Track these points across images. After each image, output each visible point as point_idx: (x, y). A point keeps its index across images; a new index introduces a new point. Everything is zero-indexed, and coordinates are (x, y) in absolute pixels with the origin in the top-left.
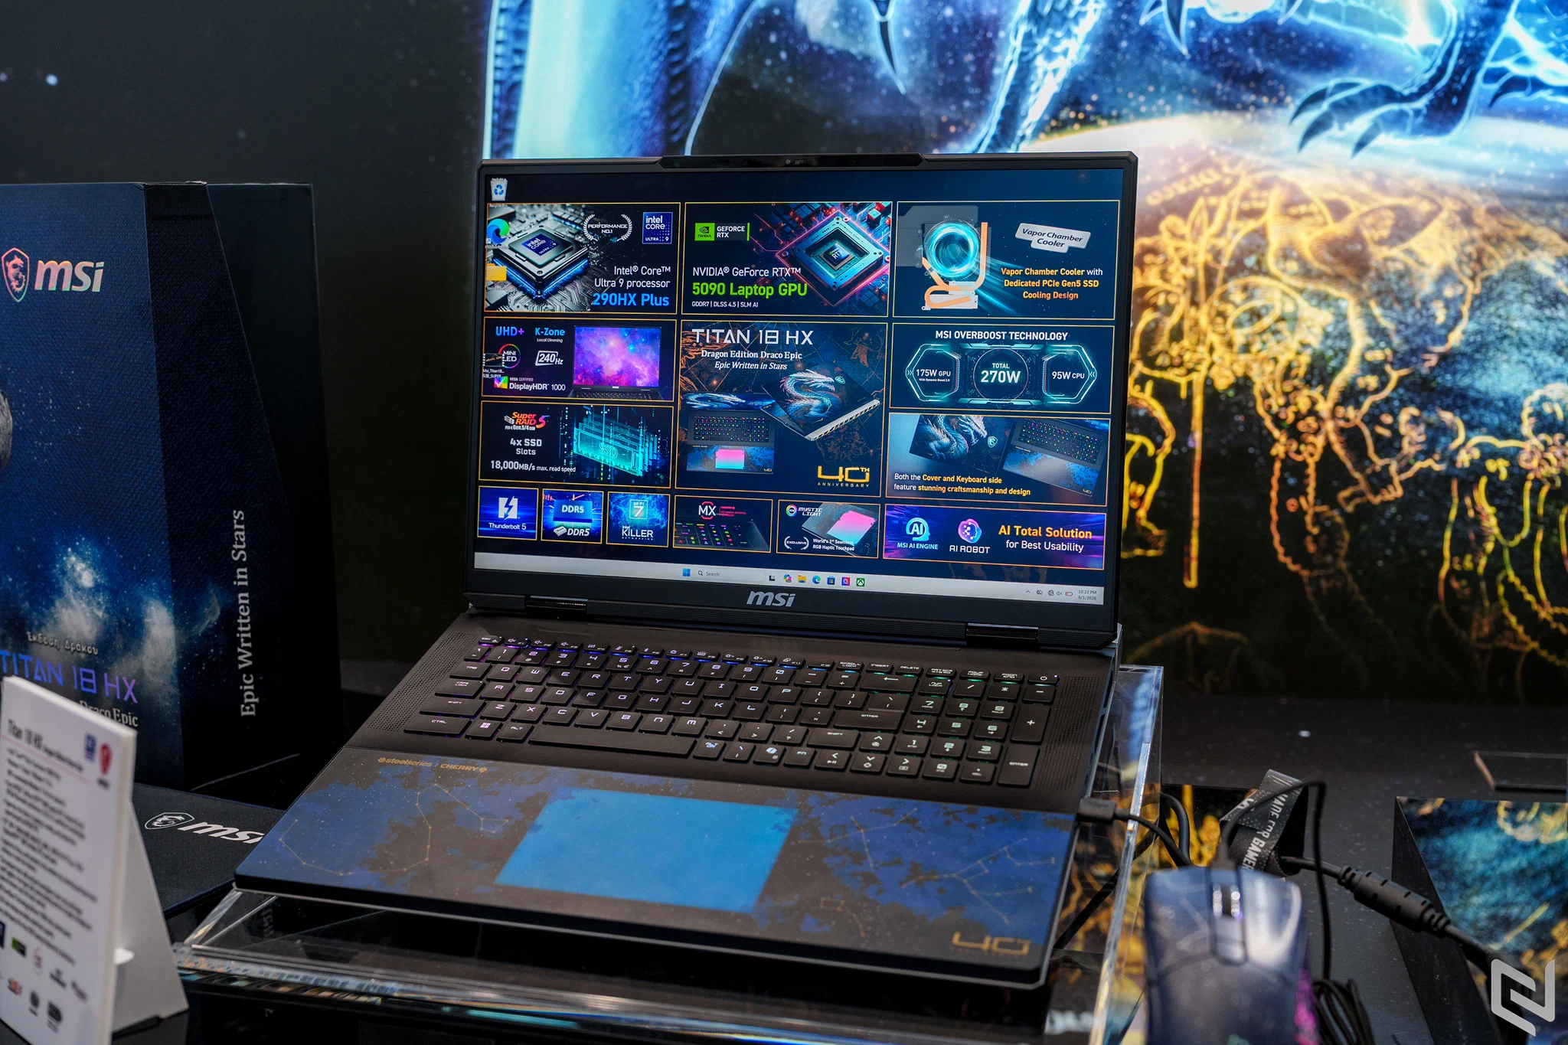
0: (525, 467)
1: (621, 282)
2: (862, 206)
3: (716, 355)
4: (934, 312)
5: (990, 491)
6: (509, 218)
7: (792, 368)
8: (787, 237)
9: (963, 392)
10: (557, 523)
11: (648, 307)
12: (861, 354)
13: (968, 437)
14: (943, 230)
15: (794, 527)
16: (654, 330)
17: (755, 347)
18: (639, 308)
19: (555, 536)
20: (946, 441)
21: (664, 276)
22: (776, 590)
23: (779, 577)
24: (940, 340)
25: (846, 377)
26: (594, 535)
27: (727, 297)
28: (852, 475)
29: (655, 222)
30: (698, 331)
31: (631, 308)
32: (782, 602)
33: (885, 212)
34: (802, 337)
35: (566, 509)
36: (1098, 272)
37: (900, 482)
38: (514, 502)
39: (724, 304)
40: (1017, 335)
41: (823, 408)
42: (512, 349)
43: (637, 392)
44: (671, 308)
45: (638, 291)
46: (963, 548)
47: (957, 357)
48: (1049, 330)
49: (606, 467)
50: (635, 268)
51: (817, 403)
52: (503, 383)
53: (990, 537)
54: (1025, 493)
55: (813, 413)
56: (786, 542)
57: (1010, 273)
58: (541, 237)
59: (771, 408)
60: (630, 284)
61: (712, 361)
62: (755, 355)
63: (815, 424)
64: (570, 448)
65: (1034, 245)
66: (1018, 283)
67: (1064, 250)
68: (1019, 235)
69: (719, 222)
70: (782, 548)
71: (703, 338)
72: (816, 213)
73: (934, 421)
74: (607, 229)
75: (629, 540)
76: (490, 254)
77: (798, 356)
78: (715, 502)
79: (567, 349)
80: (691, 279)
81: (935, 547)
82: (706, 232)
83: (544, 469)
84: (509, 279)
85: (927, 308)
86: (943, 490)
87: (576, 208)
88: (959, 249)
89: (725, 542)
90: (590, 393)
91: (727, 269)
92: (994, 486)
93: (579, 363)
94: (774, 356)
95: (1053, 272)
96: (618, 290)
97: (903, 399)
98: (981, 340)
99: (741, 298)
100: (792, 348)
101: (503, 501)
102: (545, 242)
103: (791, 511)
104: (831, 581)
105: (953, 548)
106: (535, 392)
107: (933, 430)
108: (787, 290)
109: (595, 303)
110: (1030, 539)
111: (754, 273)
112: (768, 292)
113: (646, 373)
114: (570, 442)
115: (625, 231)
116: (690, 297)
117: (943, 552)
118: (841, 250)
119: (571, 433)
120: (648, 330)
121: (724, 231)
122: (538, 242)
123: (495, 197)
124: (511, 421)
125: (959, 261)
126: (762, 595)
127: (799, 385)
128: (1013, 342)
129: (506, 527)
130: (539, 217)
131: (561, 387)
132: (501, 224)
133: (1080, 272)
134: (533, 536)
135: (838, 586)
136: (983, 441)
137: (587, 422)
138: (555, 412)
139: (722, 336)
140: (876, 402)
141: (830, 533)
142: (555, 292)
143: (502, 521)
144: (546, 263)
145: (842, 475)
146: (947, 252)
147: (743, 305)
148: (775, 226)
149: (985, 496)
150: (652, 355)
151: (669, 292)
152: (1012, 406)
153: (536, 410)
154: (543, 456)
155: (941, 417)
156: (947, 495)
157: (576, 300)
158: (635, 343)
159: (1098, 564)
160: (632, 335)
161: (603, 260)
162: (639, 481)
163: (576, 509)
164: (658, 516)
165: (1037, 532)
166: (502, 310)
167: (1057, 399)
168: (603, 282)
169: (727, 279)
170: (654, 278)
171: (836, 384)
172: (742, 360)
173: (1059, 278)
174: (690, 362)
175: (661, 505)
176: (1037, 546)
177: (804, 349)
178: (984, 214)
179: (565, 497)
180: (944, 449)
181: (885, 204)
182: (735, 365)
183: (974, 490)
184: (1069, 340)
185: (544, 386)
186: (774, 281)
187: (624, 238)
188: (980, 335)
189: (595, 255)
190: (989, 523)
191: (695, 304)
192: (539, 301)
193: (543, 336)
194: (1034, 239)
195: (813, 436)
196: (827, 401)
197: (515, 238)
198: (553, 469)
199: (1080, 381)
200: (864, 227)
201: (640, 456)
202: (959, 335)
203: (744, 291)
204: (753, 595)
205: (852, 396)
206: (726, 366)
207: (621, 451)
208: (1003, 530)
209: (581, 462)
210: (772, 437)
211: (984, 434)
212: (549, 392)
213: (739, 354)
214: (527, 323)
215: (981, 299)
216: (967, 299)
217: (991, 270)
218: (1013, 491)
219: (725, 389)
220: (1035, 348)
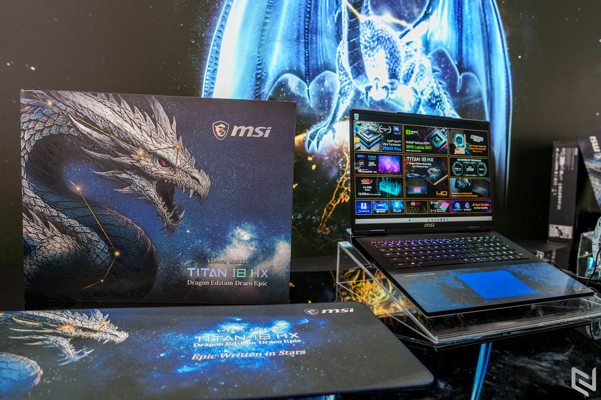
0: (368, 194)
1: (389, 144)
2: (441, 129)
3: (413, 164)
4: (457, 154)
5: (470, 196)
6: (360, 125)
7: (429, 168)
8: (426, 135)
9: (464, 173)
10: (377, 209)
11: (396, 151)
12: (443, 164)
13: (465, 183)
14: (457, 135)
15: (432, 207)
16: (398, 157)
17: (421, 162)
18: (394, 151)
19: (377, 213)
20: (461, 185)
21: (399, 143)
22: (430, 223)
23: (430, 220)
24: (458, 161)
25: (441, 169)
26: (387, 212)
27: (414, 149)
28: (444, 193)
29: (396, 129)
30: (408, 158)
31: (392, 151)
32: (432, 226)
33: (446, 130)
34: (431, 160)
35: (379, 205)
36: (485, 147)
37: (453, 195)
38: (365, 204)
39: (413, 151)
40: (472, 160)
41: (436, 177)
42: (362, 161)
43: (395, 173)
44: (401, 151)
45: (394, 147)
46: (466, 210)
47: (462, 165)
48: (478, 159)
49: (388, 193)
50: (392, 141)
51: (435, 176)
52: (360, 171)
53: (471, 207)
54: (477, 196)
55: (434, 178)
56: (431, 211)
57: (470, 146)
58: (368, 131)
59: (425, 177)
60: (391, 145)
61: (412, 165)
62: (421, 164)
63: (435, 181)
64: (379, 189)
65: (474, 140)
66: (472, 148)
67: (479, 141)
68: (471, 138)
69: (411, 130)
70: (430, 212)
71: (409, 159)
72: (432, 129)
73: (459, 180)
74: (385, 130)
75: (395, 213)
76: (355, 135)
77: (430, 164)
78: (415, 202)
79: (377, 161)
80: (406, 144)
81: (461, 210)
82: (409, 132)
83: (373, 194)
84: (360, 142)
85: (455, 153)
86: (461, 196)
87: (377, 124)
88: (460, 140)
89: (418, 212)
90: (383, 174)
91: (414, 142)
92: (471, 195)
93: (380, 166)
94: (425, 164)
95: (477, 146)
96: (389, 146)
97: (452, 175)
98: (466, 161)
99: (417, 149)
100: (429, 162)
101: (362, 204)
102: (370, 132)
103: (432, 203)
104: (441, 220)
105: (464, 210)
106: (369, 173)
107: (459, 182)
108: (427, 148)
109: (383, 149)
110: (479, 207)
111: (420, 143)
112: (423, 148)
113: (396, 169)
114: (379, 187)
115: (389, 131)
116: (406, 149)
117: (463, 211)
118: (438, 139)
119: (379, 184)
120: (396, 157)
121: (413, 132)
122: (368, 132)
123: (356, 119)
124: (363, 181)
125: (460, 143)
126: (427, 224)
127: (431, 172)
128: (472, 162)
129: (363, 211)
130: (368, 125)
131: (376, 172)
132: (358, 126)
133: (482, 147)
134: (371, 213)
135: (443, 221)
136: (468, 184)
137: (383, 181)
138: (375, 179)
139: (414, 159)
140: (447, 176)
141: (440, 208)
142: (373, 146)
143: (362, 210)
144: (370, 138)
145: (442, 193)
146: (458, 140)
147: (418, 151)
148: (424, 132)
149: (469, 197)
150: (398, 163)
151: (401, 147)
152: (472, 176)
153: (370, 178)
154: (372, 191)
155: (460, 179)
156: (463, 197)
157: (378, 148)
158: (393, 160)
159: (490, 212)
160: (393, 158)
161: (384, 138)
162: (396, 197)
163: (382, 205)
164: (402, 206)
165: (479, 205)
166: (359, 150)
167: (481, 175)
168: (385, 144)
169: (414, 144)
170: (397, 143)
171: (439, 171)
172: (419, 165)
173: (479, 147)
174: (407, 165)
175: (403, 203)
176: (479, 208)
177: (431, 163)
178: (465, 132)
179: (378, 202)
180: (461, 186)
181: (446, 128)
182: (417, 166)
183: (467, 196)
184: (482, 162)
185: (371, 172)
186: (424, 146)
187: (389, 132)
188: (465, 160)
189: (382, 136)
190: (471, 204)
191: (407, 150)
192: (369, 148)
193: (370, 158)
194: (474, 139)
195: (435, 184)
196: (437, 175)
197: (362, 131)
198: (375, 194)
199: (484, 171)
200: (442, 134)
201: (396, 190)
202: (462, 160)
203: (418, 148)
204: (425, 225)
205: (442, 174)
206: (415, 166)
207: (392, 189)
208: (473, 205)
209: (382, 192)
210: (426, 185)
211: (468, 183)
212: (373, 173)
213: (418, 164)
214: (366, 154)
215: (465, 152)
216: (463, 152)
217: (467, 145)
218: (474, 196)
219: (415, 172)
220: (476, 163)
